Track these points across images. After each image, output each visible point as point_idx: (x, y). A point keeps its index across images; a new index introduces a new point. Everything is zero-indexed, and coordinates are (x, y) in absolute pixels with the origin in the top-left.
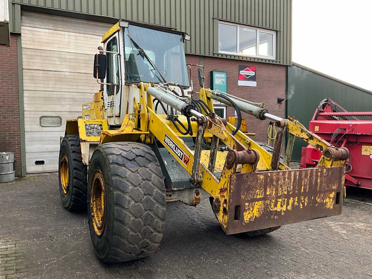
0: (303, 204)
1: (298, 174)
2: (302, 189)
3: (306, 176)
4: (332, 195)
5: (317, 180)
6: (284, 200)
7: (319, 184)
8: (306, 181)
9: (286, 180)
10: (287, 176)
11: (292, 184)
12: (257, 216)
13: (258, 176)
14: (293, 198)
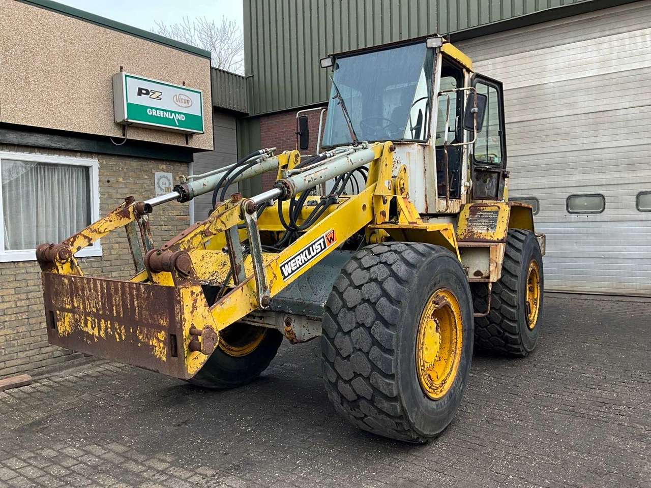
0: (120, 335)
1: (105, 286)
2: (115, 312)
3: (116, 292)
4: (162, 335)
5: (133, 302)
6: (94, 321)
7: (137, 309)
8: (118, 299)
9: (92, 291)
10: (92, 286)
11: (100, 299)
12: (70, 331)
13: (63, 279)
14: (105, 321)
